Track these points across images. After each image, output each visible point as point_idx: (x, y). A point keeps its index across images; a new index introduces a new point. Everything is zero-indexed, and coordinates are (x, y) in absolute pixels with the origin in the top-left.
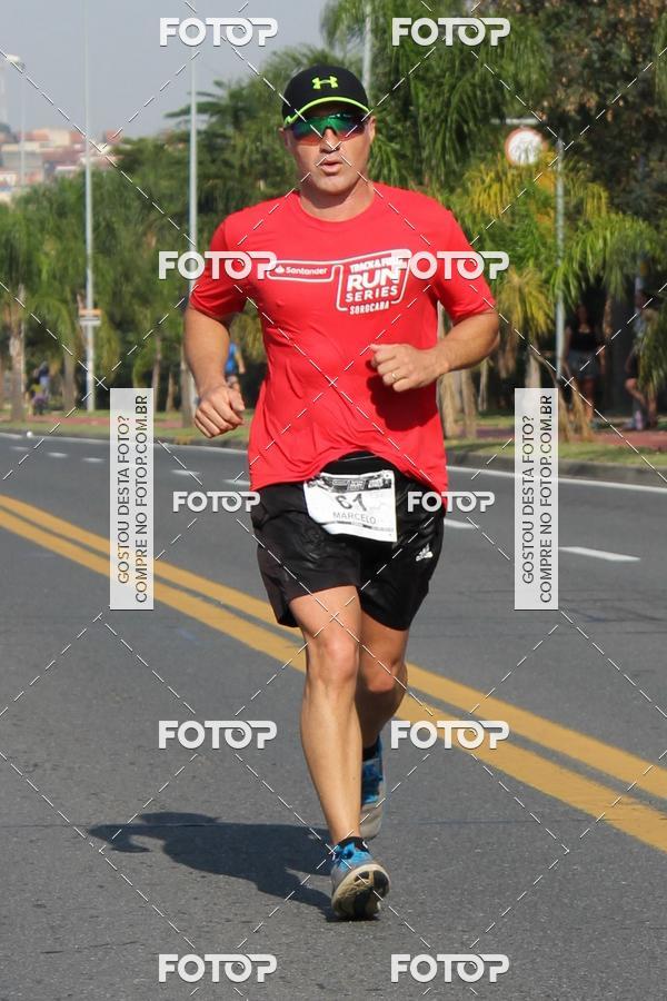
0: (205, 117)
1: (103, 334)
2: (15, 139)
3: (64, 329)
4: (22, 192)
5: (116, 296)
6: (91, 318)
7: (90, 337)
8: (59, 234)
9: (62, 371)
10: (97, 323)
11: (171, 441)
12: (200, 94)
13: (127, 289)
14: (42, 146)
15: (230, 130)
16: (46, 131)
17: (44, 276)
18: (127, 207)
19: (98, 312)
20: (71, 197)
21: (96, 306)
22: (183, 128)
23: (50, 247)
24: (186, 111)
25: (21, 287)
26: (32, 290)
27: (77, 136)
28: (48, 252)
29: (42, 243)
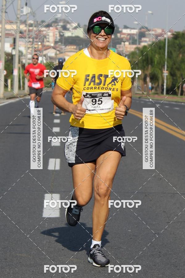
1: (168, 77)
2: (149, 30)
3: (160, 76)
4: (150, 43)
5: (172, 68)
6: (166, 73)
7: (165, 78)
8: (159, 54)
9: (158, 85)
10: (167, 74)
13: (175, 67)
14: (155, 32)
16: (156, 29)
17: (156, 63)
18: (175, 47)
19: (167, 72)
20: (162, 45)
21: (167, 70)
23: (157, 57)
25: (150, 66)
26: (153, 66)
27: (163, 31)
28: (157, 58)
29: (155, 55)
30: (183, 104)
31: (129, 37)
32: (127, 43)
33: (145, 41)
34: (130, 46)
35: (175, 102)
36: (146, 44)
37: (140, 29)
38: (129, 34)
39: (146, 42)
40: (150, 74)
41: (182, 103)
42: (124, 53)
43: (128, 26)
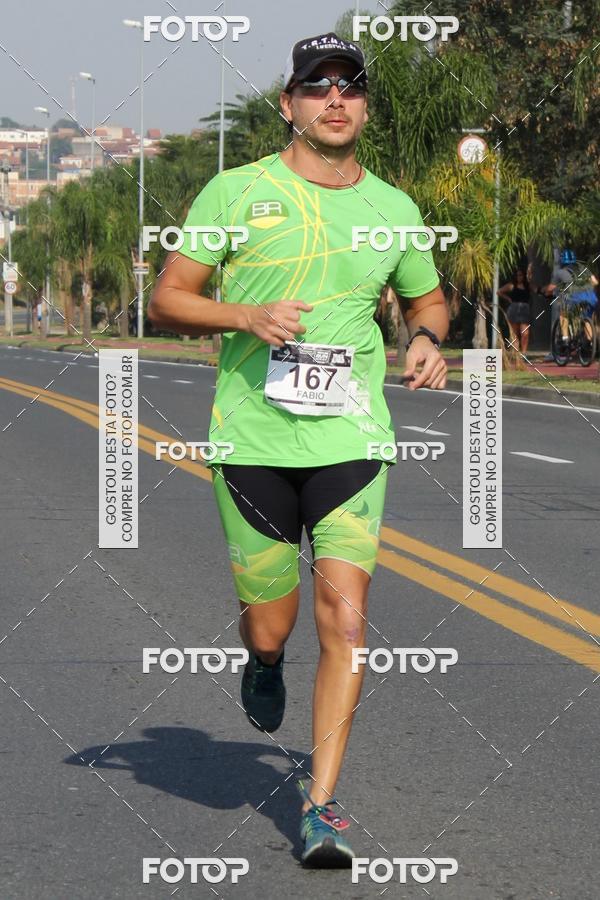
0: (230, 122)
1: (150, 282)
2: (83, 134)
3: (123, 277)
4: (88, 173)
6: (142, 269)
7: (141, 283)
8: (120, 207)
9: (119, 307)
10: (146, 273)
11: (205, 363)
12: (228, 104)
14: (102, 139)
15: (247, 132)
16: (105, 128)
17: (109, 237)
18: (170, 187)
19: (147, 265)
20: (128, 179)
21: (145, 260)
22: (213, 129)
23: (113, 215)
24: (216, 116)
26: (99, 248)
27: (127, 133)
28: (111, 221)
29: (106, 213)
30: (200, 365)
31: (18, 154)
32: (13, 176)
33: (73, 168)
34: (24, 184)
35: (178, 361)
36: (74, 177)
37: (55, 129)
38: (18, 147)
39: (75, 170)
40: (91, 272)
41: (198, 362)
42: (8, 209)
43: (14, 119)
